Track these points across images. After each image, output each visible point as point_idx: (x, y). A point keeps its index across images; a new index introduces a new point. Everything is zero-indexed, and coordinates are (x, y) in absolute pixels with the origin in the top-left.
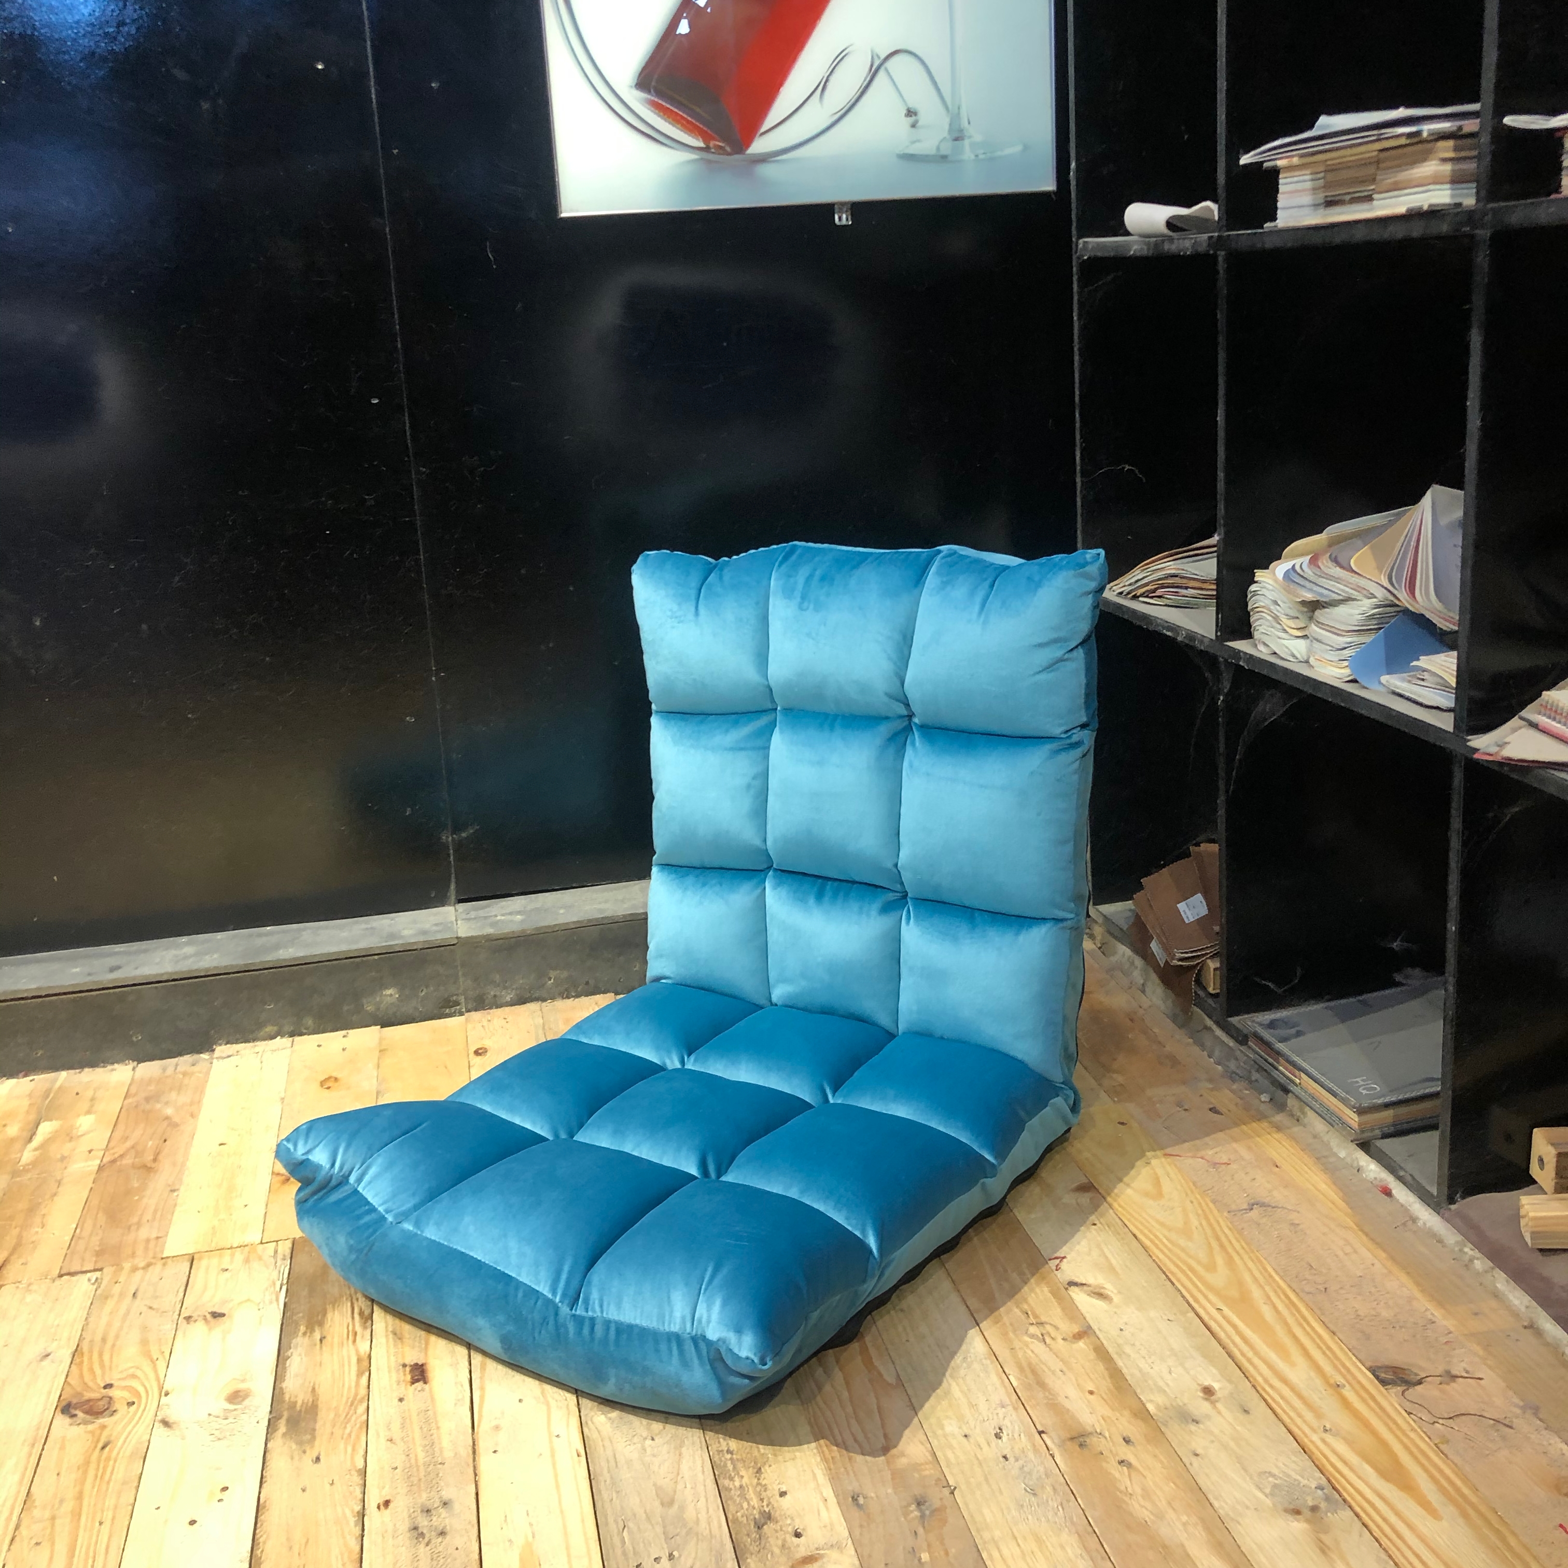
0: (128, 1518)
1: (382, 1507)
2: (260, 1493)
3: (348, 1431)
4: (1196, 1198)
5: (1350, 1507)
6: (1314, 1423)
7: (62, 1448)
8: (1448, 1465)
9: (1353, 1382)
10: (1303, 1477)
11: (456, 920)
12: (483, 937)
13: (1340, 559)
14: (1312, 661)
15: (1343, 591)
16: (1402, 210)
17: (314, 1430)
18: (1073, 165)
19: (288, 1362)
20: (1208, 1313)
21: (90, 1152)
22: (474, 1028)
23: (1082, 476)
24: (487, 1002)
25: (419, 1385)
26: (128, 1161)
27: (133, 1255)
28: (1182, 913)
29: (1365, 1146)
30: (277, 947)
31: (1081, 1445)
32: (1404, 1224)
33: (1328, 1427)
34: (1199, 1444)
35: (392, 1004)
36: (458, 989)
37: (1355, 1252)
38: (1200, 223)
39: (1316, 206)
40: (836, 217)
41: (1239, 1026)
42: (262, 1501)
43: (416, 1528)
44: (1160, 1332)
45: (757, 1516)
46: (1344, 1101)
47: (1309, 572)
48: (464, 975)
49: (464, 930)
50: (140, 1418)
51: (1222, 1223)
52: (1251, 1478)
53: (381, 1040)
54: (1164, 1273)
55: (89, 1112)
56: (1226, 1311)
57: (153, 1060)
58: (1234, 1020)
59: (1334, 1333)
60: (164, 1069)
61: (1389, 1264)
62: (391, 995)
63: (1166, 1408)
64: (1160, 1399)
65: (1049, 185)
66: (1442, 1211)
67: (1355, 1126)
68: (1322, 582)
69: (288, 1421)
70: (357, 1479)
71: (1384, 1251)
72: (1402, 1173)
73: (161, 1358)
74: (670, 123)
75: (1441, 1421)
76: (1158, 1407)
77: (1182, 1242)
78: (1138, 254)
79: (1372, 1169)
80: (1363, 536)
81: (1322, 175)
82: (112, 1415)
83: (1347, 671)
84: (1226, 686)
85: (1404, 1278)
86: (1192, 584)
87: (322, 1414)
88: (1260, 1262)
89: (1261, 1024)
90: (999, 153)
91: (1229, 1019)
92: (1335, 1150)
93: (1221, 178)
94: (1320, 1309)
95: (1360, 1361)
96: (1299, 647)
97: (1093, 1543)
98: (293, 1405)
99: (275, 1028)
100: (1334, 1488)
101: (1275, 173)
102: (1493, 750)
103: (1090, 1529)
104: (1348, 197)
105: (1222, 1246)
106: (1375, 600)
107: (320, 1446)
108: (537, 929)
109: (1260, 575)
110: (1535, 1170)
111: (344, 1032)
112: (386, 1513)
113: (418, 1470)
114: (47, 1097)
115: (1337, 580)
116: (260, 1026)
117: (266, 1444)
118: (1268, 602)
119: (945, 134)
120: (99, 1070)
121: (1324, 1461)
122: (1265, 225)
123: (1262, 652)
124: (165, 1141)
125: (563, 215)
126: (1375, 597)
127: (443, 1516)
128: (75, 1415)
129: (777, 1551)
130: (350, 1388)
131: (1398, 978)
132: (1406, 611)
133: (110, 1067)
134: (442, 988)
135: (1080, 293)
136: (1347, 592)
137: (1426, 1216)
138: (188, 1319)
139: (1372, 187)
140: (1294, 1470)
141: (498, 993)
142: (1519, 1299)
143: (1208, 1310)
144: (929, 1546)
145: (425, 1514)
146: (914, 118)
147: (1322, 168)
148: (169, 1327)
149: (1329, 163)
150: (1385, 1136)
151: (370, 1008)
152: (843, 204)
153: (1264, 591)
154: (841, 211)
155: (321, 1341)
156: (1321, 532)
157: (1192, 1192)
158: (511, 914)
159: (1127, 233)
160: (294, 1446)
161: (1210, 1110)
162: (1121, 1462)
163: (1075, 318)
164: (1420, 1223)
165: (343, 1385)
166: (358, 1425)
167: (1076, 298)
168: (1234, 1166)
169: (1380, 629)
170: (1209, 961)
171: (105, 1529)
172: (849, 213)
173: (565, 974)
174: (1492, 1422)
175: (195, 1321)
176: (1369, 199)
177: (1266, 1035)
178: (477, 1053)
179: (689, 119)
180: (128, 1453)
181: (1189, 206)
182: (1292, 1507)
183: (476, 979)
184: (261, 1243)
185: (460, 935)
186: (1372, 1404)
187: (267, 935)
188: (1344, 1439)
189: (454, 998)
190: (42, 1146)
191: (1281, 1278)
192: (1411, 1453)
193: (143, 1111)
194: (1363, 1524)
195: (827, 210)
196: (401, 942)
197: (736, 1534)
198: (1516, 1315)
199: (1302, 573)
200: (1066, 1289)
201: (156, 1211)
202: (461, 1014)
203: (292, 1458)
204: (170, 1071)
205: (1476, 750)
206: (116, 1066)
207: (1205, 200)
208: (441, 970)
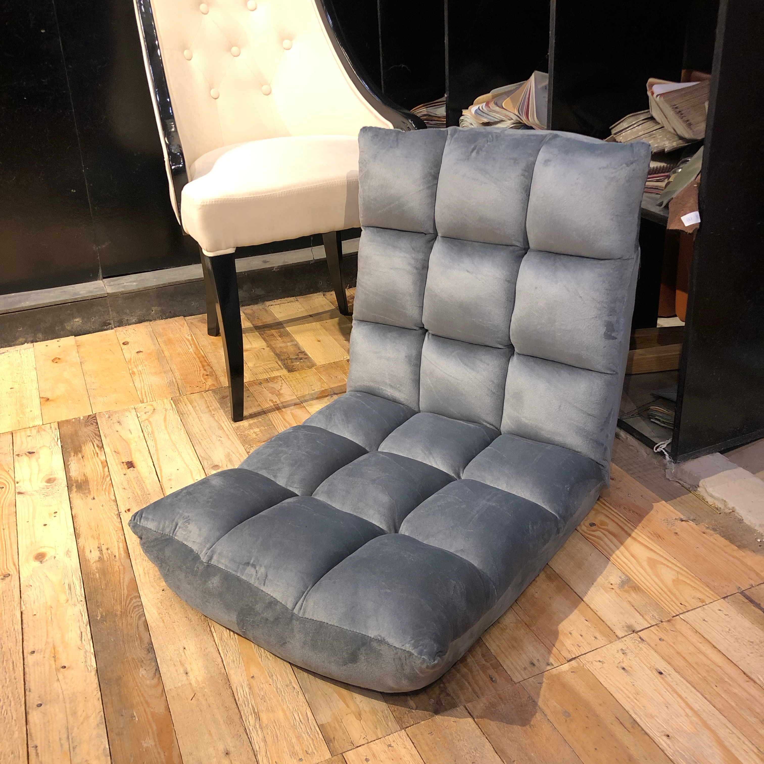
0: (16, 525)
1: (127, 511)
2: (72, 513)
3: (104, 487)
11: (105, 286)
12: (120, 292)
13: (498, 103)
15: (499, 117)
17: (89, 489)
19: (70, 467)
22: (120, 334)
23: (383, 70)
24: (124, 322)
25: (132, 469)
30: (20, 302)
35: (79, 325)
36: (110, 317)
42: (73, 515)
47: (485, 109)
48: (112, 311)
49: (109, 290)
50: (8, 492)
53: (76, 341)
62: (78, 321)
68: (491, 113)
69: (76, 487)
70: (113, 504)
73: (10, 470)
80: (508, 94)
86: (434, 118)
87: (91, 483)
98: (77, 481)
99: (24, 339)
106: (512, 121)
107: (93, 494)
108: (145, 288)
109: (464, 112)
111: (58, 339)
112: (129, 513)
113: (139, 498)
115: (497, 112)
116: (16, 338)
117: (69, 496)
118: (468, 124)
126: (512, 119)
130: (100, 473)
132: (525, 126)
134: (102, 317)
136: (501, 118)
138: (18, 455)
141: (129, 319)
148: (10, 459)
151: (69, 328)
153: (466, 119)
155: (82, 457)
156: (489, 93)
158: (130, 282)
160: (82, 495)
165: (97, 472)
166: (108, 485)
171: (6, 531)
173: (160, 308)
175: (22, 456)
178: (124, 344)
180: (7, 504)
183: (118, 313)
184: (43, 425)
185: (108, 292)
187: (13, 297)
189: (108, 321)
196: (80, 296)
199: (482, 110)
202: (112, 329)
203: (82, 499)
208: (101, 308)
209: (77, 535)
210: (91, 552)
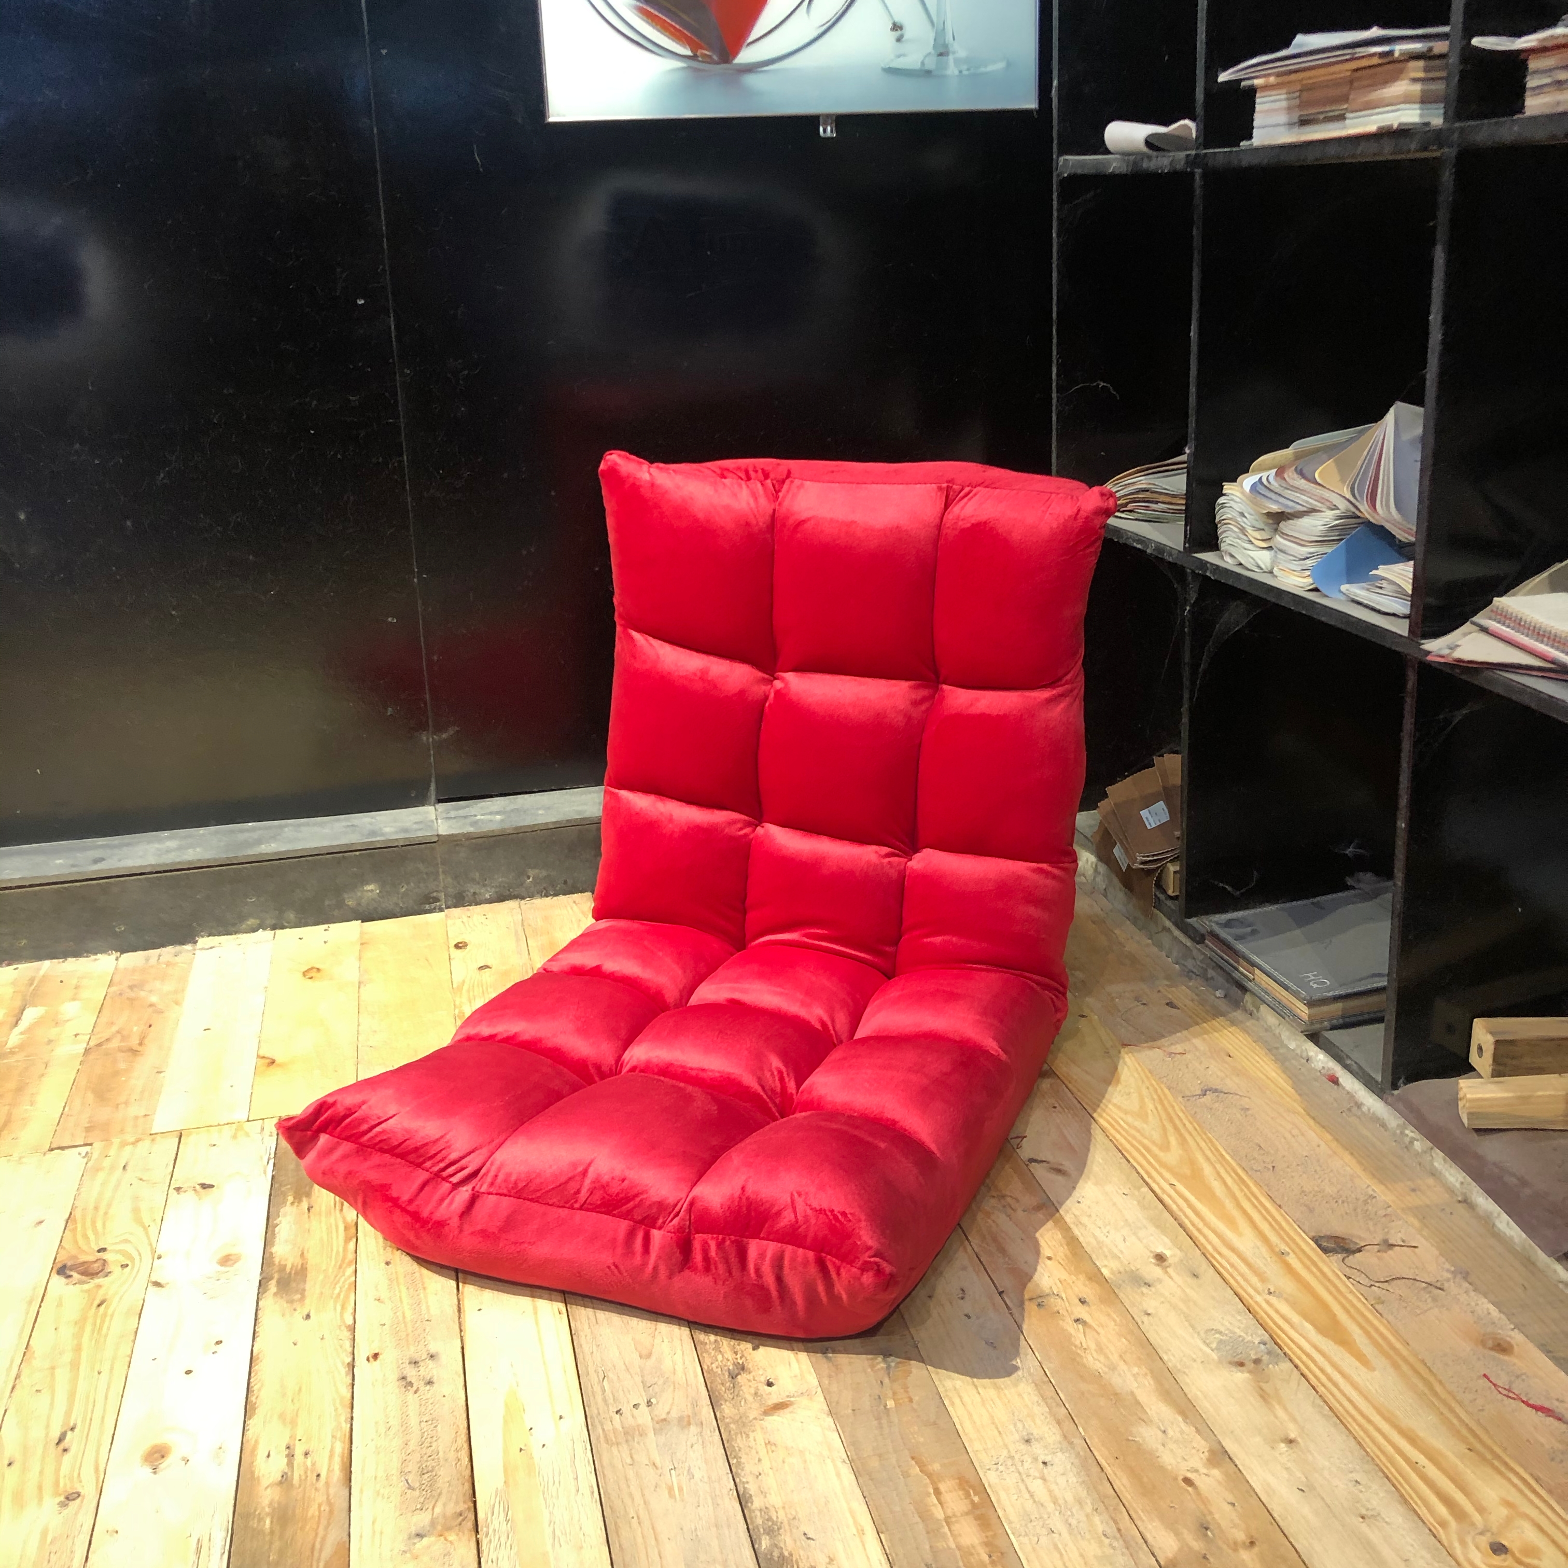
0: (126, 1367)
1: (371, 1359)
2: (253, 1346)
3: (337, 1291)
4: (1152, 1085)
5: (1291, 1360)
6: (1259, 1285)
7: (60, 1305)
8: (1381, 1322)
9: (1297, 1250)
10: (1247, 1334)
11: (437, 819)
12: (463, 835)
13: (1304, 472)
14: (1275, 570)
15: (1307, 502)
16: (1372, 128)
17: (304, 1290)
18: (1055, 83)
19: (277, 1229)
20: (1162, 1189)
21: (76, 1035)
22: (454, 924)
23: (1057, 392)
24: (466, 899)
26: (115, 1044)
27: (122, 1131)
28: (1145, 820)
29: (1314, 1037)
30: (259, 842)
31: (1039, 1305)
32: (1349, 1110)
33: (1272, 1290)
34: (1151, 1304)
35: (373, 899)
36: (438, 886)
37: (1303, 1135)
38: (1177, 142)
39: (1291, 125)
40: (821, 129)
41: (1196, 925)
42: (254, 1354)
43: (404, 1378)
44: (1114, 1204)
45: (731, 1368)
46: (1295, 994)
47: (1275, 484)
48: (444, 872)
49: (444, 828)
50: (134, 1279)
51: (1177, 1108)
52: (1198, 1333)
53: (362, 934)
54: (1120, 1151)
55: (74, 999)
56: (1180, 1187)
57: (136, 951)
58: (1192, 921)
59: (1280, 1206)
60: (147, 959)
61: (1334, 1145)
62: (372, 891)
63: (1120, 1273)
64: (1115, 1265)
65: (1031, 104)
66: (1385, 1096)
67: (1306, 1018)
68: (1287, 493)
69: (278, 1282)
70: (347, 1334)
71: (1331, 1134)
72: (1348, 1062)
73: (152, 1224)
74: (658, 31)
75: (1377, 1284)
76: (1112, 1272)
77: (1137, 1124)
78: (1117, 172)
79: (1320, 1059)
80: (1330, 451)
81: (1298, 94)
82: (106, 1276)
83: (1310, 580)
84: (1193, 596)
85: (1347, 1157)
86: (1162, 498)
87: (311, 1275)
88: (1211, 1141)
89: (1217, 923)
90: (983, 70)
91: (1188, 920)
92: (1286, 1042)
93: (1200, 95)
94: (1267, 1185)
95: (1304, 1232)
96: (1264, 558)
97: (1050, 1392)
98: (282, 1268)
99: (258, 922)
100: (1276, 1343)
101: (1251, 92)
102: (1446, 652)
103: (1046, 1379)
104: (1321, 117)
105: (1176, 1128)
106: (1337, 511)
107: (310, 1304)
108: (517, 828)
109: (1228, 488)
110: (1474, 1059)
111: (325, 926)
112: (375, 1364)
113: (406, 1326)
114: (31, 984)
115: (1303, 491)
116: (242, 918)
117: (257, 1303)
118: (1235, 514)
119: (929, 48)
120: (82, 960)
121: (1268, 1320)
122: (1242, 144)
123: (1228, 563)
124: (150, 1026)
125: (551, 119)
126: (1338, 509)
127: (430, 1367)
128: (70, 1276)
129: (750, 1398)
130: (338, 1252)
131: (1350, 881)
132: (1368, 524)
133: (93, 957)
134: (422, 885)
135: (1058, 210)
136: (1311, 504)
137: (1370, 1102)
138: (178, 1189)
139: (1345, 106)
140: (1239, 1328)
141: (477, 891)
142: (1454, 1176)
143: (1161, 1185)
144: (894, 1393)
145: (413, 1365)
146: (899, 33)
147: (1299, 87)
148: (159, 1197)
149: (1305, 82)
150: (1333, 1028)
151: (350, 903)
152: (828, 116)
153: (1232, 504)
154: (825, 124)
155: (309, 1210)
156: (1288, 447)
157: (1148, 1078)
158: (491, 813)
159: (1107, 152)
160: (285, 1305)
161: (1167, 1004)
162: (1077, 1320)
163: (1054, 235)
164: (1365, 1109)
165: (332, 1250)
166: (347, 1286)
167: (1055, 214)
168: (1188, 1056)
169: (1342, 540)
170: (1169, 865)
171: (104, 1378)
172: (834, 125)
173: (544, 873)
174: (1424, 1285)
175: (185, 1192)
176: (1342, 117)
177: (1223, 934)
178: (457, 946)
179: (678, 27)
180: (123, 1311)
181: (1166, 124)
182: (1236, 1360)
183: (456, 877)
184: (248, 1121)
185: (440, 833)
186: (1314, 1270)
187: (248, 830)
188: (1287, 1300)
189: (435, 894)
190: (29, 1030)
191: (1232, 1157)
192: (1348, 1312)
193: (128, 998)
194: (1302, 1374)
195: (812, 121)
196: (382, 838)
197: (711, 1383)
198: (1450, 1190)
199: (1268, 485)
200: (1027, 1165)
201: (142, 1092)
202: (441, 910)
203: (283, 1315)
204: (153, 961)
205: (1428, 653)
206: (99, 956)
207: (1184, 118)
208: (421, 866)
209: (249, 1409)
210: (268, 1456)
